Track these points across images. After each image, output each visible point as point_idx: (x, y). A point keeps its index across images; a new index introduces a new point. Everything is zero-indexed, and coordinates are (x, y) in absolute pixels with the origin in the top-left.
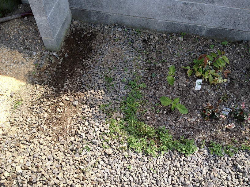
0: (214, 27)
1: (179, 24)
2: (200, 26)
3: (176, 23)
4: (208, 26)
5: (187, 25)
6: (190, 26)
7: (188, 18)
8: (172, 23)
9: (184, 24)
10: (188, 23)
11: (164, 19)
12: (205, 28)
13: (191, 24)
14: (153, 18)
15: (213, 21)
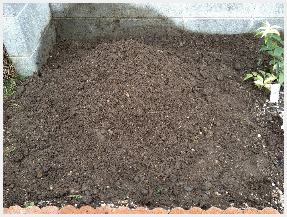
0: (265, 17)
1: (215, 21)
2: (245, 19)
3: (210, 20)
4: (256, 17)
5: (226, 20)
6: (231, 21)
7: (227, 9)
8: (205, 20)
9: (221, 19)
10: (227, 16)
11: (192, 16)
12: (252, 22)
13: (232, 17)
14: (176, 16)
15: (263, 8)
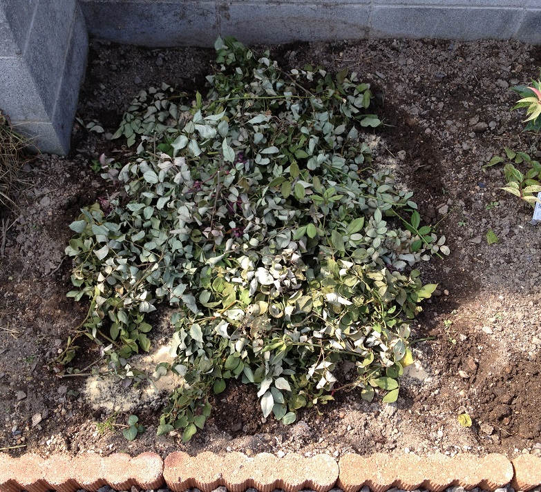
1: (442, 11)
4: (530, 7)
5: (466, 10)
12: (522, 15)
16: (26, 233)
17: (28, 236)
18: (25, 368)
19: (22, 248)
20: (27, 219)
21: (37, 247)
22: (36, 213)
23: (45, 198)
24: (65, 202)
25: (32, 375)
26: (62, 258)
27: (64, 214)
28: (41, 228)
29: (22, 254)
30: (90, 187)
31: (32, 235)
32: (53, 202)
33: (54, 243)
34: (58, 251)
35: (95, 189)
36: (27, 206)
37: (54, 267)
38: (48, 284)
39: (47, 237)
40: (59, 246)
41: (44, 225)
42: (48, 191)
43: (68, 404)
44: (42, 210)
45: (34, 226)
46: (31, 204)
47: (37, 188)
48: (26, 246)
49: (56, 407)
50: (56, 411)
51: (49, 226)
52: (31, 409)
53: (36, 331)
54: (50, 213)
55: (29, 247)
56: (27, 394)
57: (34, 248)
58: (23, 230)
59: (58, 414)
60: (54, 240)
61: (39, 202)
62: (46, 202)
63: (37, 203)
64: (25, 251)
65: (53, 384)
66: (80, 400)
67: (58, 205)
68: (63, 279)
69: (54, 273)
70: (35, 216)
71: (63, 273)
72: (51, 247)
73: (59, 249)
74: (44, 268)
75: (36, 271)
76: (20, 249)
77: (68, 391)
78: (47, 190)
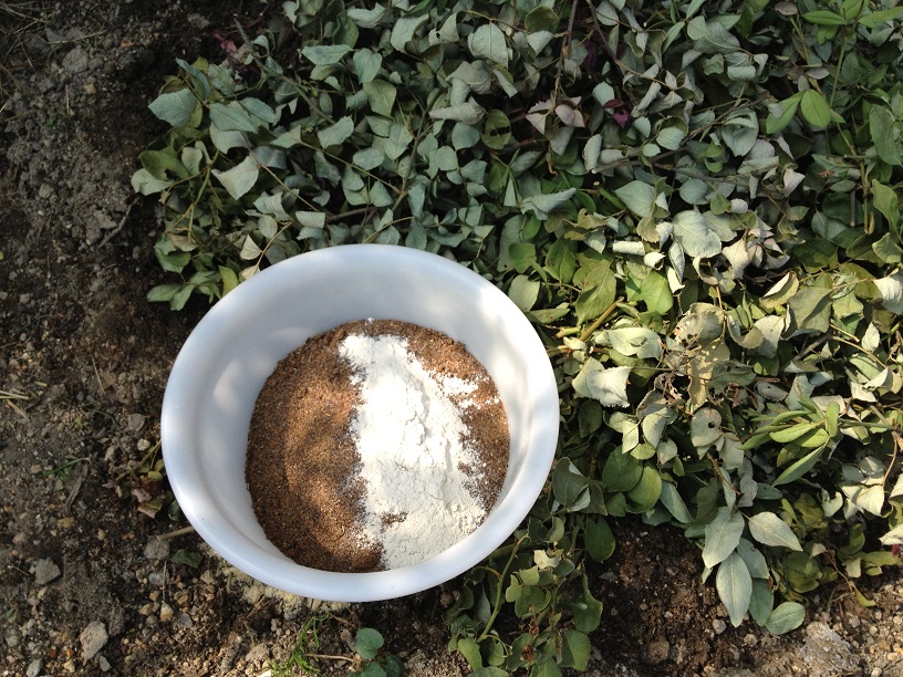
16: (31, 139)
17: (36, 146)
18: (50, 494)
19: (23, 177)
20: (32, 103)
21: (61, 173)
22: (54, 89)
23: (76, 53)
24: (125, 61)
25: (72, 512)
26: (128, 202)
27: (126, 92)
28: (69, 127)
29: (24, 193)
30: (186, 29)
31: (47, 143)
32: (95, 62)
33: (105, 163)
34: (117, 184)
35: (198, 32)
36: (30, 73)
37: (108, 224)
38: (96, 268)
39: (86, 149)
40: (118, 170)
41: (76, 118)
42: (82, 36)
43: (175, 588)
44: (68, 81)
45: (51, 121)
46: (40, 68)
47: (53, 28)
48: (33, 171)
49: (143, 598)
50: (144, 610)
51: (89, 120)
52: (75, 609)
53: (76, 393)
54: (90, 89)
55: (41, 174)
56: (61, 567)
57: (54, 175)
58: (23, 132)
59: (150, 620)
60: (106, 155)
61: (59, 64)
62: (77, 60)
63: (54, 65)
64: (31, 183)
65: (132, 536)
66: (207, 577)
67: (108, 68)
68: (135, 256)
69: (111, 240)
70: (53, 96)
71: (135, 241)
72: (97, 174)
73: (117, 177)
74: (84, 227)
75: (63, 235)
76: (17, 180)
77: (172, 553)
78: (77, 34)
